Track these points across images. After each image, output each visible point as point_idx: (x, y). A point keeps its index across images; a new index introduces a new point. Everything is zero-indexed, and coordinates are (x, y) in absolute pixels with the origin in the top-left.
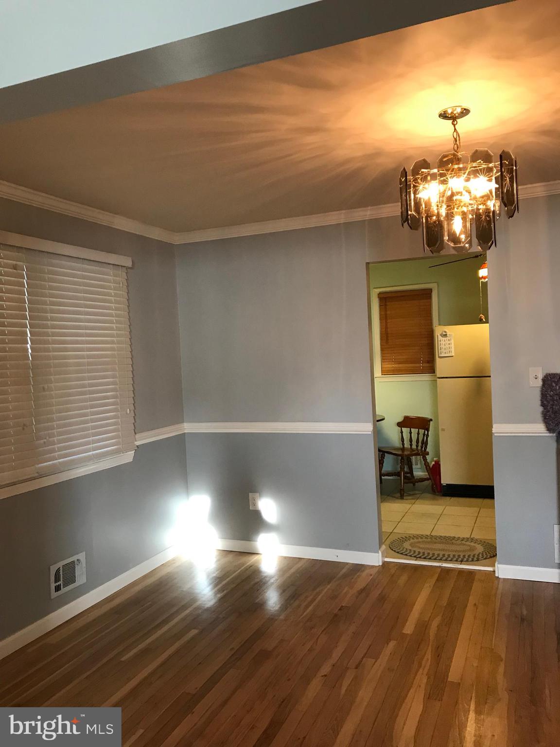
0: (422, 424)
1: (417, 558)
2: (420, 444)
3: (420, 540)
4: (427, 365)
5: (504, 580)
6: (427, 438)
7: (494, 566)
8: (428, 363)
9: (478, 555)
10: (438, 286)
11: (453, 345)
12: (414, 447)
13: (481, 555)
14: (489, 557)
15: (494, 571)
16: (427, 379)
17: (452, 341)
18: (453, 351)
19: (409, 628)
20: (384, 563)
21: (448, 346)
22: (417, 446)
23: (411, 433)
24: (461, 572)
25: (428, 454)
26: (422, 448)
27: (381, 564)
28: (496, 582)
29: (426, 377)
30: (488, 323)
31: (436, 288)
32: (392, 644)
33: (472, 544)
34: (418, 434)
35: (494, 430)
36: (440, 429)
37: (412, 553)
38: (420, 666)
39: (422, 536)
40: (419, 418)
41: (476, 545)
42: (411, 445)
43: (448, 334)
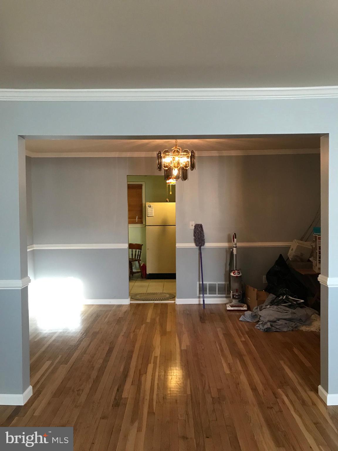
0: (138, 247)
1: (143, 300)
2: (137, 256)
3: (143, 294)
4: (140, 220)
5: (179, 305)
6: (140, 253)
7: (175, 300)
8: (140, 219)
9: (168, 298)
10: (145, 183)
11: (153, 211)
12: (134, 257)
13: (169, 298)
14: (172, 298)
15: (175, 303)
16: (140, 226)
17: (153, 210)
18: (153, 214)
19: (148, 320)
20: (130, 303)
21: (151, 212)
22: (135, 257)
23: (132, 251)
24: (162, 304)
25: (140, 260)
26: (138, 257)
27: (129, 304)
28: (176, 306)
29: (139, 226)
30: (175, 202)
31: (144, 185)
32: (144, 325)
33: (165, 294)
34: (136, 251)
35: (176, 246)
36: (147, 248)
37: (141, 299)
38: (156, 329)
39: (143, 293)
40: (136, 244)
41: (166, 295)
42: (132, 257)
43: (151, 206)
